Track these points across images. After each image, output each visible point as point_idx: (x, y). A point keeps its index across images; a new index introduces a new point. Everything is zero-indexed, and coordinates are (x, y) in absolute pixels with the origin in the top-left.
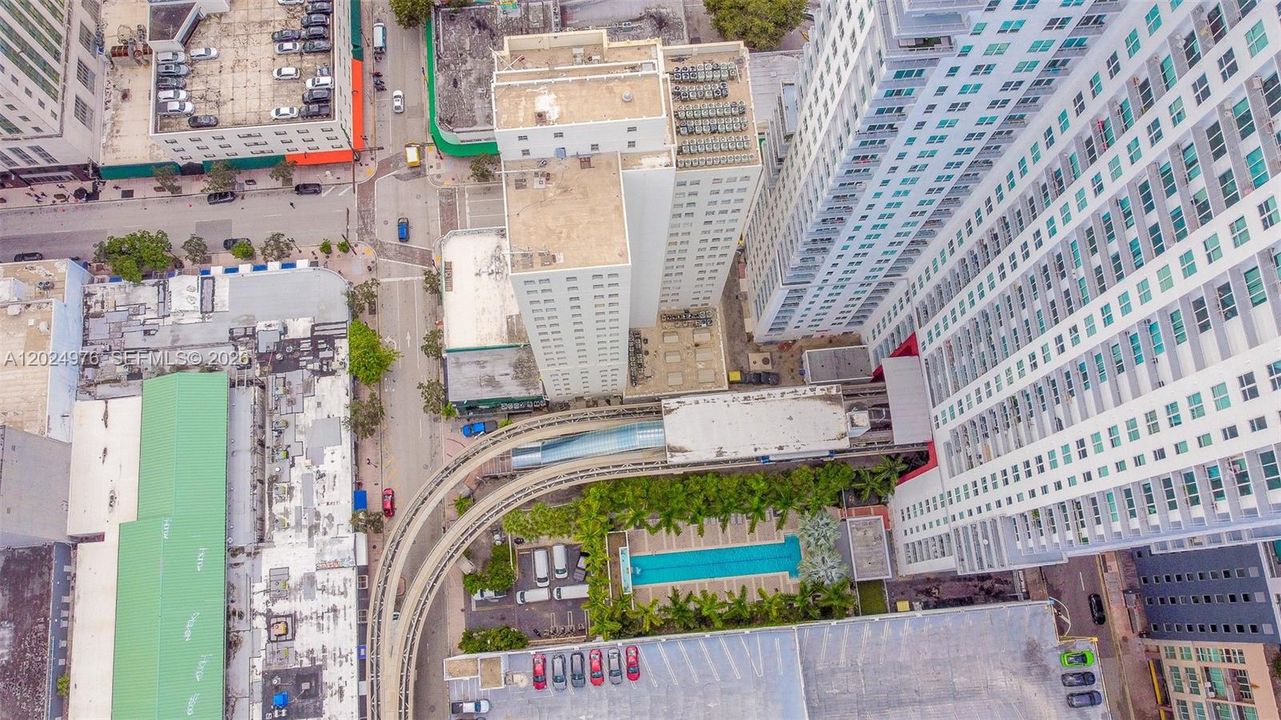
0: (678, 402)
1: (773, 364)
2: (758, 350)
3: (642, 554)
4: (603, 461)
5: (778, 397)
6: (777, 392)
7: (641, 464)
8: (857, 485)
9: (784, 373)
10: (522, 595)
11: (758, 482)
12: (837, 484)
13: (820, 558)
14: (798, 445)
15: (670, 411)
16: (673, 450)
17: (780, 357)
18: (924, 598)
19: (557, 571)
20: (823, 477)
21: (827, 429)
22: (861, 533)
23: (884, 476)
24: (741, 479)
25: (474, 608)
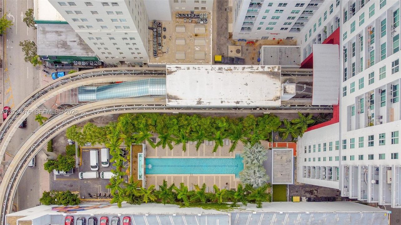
0: (177, 67)
1: (242, 53)
2: (234, 44)
3: (154, 157)
4: (130, 101)
5: (240, 70)
6: (240, 67)
7: (153, 105)
8: (281, 130)
9: (247, 59)
10: (82, 174)
11: (222, 122)
12: (269, 128)
13: (253, 171)
14: (249, 102)
15: (170, 73)
16: (170, 98)
17: (247, 50)
18: (308, 195)
19: (103, 163)
20: (262, 123)
21: (268, 93)
22: (279, 157)
23: (299, 126)
24: (213, 120)
25: (55, 179)
